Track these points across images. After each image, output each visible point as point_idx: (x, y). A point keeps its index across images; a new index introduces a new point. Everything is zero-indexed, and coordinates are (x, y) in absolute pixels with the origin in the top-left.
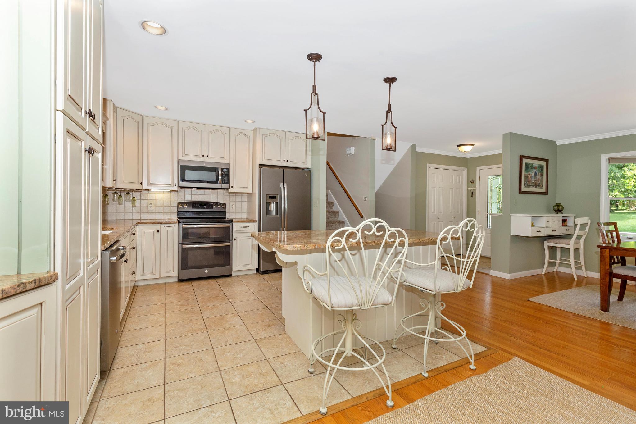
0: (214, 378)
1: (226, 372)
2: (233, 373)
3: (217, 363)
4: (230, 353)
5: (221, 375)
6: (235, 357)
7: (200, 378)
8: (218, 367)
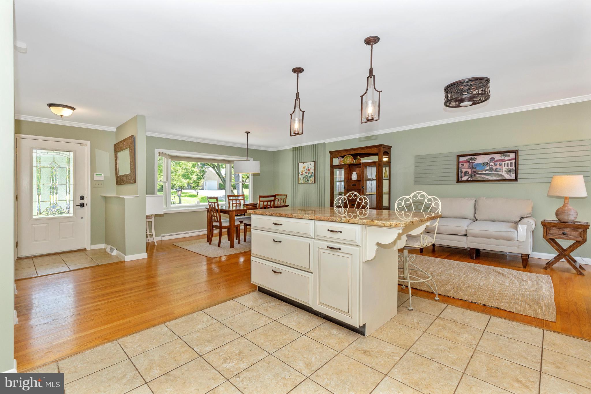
0: (486, 347)
1: (470, 345)
2: (466, 341)
3: (472, 356)
4: (450, 356)
5: (477, 346)
6: (449, 349)
7: (499, 355)
8: (475, 353)
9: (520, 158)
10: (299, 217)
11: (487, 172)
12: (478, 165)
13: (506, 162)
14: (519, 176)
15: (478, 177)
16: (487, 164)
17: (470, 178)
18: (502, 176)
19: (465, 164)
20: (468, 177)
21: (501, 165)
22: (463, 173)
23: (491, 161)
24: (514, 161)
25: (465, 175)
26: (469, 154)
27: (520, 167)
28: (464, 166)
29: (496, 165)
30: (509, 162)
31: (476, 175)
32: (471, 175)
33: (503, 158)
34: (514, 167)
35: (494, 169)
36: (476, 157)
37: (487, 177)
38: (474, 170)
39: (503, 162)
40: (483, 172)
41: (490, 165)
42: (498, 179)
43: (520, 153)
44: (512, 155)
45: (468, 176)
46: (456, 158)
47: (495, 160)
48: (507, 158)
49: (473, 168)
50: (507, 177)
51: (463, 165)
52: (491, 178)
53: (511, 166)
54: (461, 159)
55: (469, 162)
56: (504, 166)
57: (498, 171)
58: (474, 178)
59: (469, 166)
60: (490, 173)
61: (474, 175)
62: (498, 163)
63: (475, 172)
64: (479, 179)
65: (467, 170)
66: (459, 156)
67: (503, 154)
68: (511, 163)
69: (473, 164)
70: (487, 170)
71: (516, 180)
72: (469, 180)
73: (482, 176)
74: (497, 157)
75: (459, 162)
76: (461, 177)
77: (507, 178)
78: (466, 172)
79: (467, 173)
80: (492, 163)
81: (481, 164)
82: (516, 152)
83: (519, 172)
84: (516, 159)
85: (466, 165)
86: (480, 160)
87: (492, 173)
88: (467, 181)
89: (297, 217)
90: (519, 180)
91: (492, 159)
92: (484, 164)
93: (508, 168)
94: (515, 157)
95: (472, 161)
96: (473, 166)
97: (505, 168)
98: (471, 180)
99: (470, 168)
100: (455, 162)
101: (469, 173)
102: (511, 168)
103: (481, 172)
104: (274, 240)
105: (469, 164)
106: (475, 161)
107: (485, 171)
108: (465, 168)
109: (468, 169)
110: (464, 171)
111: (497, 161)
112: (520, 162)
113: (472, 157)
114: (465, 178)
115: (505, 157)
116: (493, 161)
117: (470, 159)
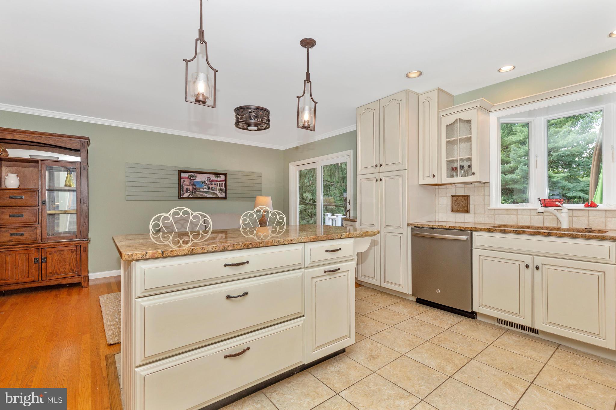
9: (228, 180)
10: (286, 243)
11: (205, 190)
12: (198, 182)
13: (219, 183)
14: (228, 195)
15: (198, 194)
16: (205, 182)
17: (191, 195)
18: (216, 194)
19: (186, 180)
20: (189, 194)
21: (215, 185)
22: (185, 190)
23: (208, 180)
24: (224, 182)
25: (187, 192)
26: (191, 171)
27: (228, 188)
28: (186, 182)
29: (212, 184)
30: (221, 183)
31: (197, 192)
32: (192, 192)
33: (216, 179)
34: (223, 188)
35: (210, 188)
36: (196, 174)
37: (206, 195)
38: (195, 187)
39: (217, 182)
40: (202, 190)
41: (207, 184)
42: (213, 197)
43: (228, 176)
44: (223, 177)
45: (189, 192)
46: (177, 173)
47: (211, 180)
48: (219, 179)
49: (193, 185)
50: (220, 195)
51: (184, 181)
52: (208, 195)
53: (222, 187)
54: (183, 175)
55: (190, 179)
56: (218, 186)
57: (213, 190)
58: (195, 195)
59: (190, 183)
60: (207, 191)
61: (195, 192)
62: (213, 183)
63: (195, 189)
64: (199, 196)
65: (188, 187)
66: (181, 172)
67: (216, 176)
68: (222, 183)
69: (193, 181)
70: (205, 188)
71: (225, 198)
72: (190, 196)
73: (202, 193)
74: (213, 177)
75: (180, 178)
76: (183, 194)
77: (220, 197)
78: (187, 189)
79: (189, 189)
80: (209, 182)
81: (200, 182)
82: (225, 175)
83: (228, 191)
84: (225, 180)
85: (187, 182)
86: (199, 178)
87: (209, 191)
88: (188, 198)
89: (282, 244)
90: (228, 198)
91: (208, 179)
92: (202, 182)
93: (220, 188)
94: (224, 179)
95: (193, 178)
96: (193, 183)
97: (218, 188)
98: (192, 196)
99: (191, 185)
100: (177, 177)
101: (190, 190)
102: (222, 188)
103: (200, 190)
104: (228, 297)
105: (190, 181)
106: (194, 179)
107: (204, 189)
108: (186, 184)
109: (189, 185)
110: (185, 187)
111: (213, 181)
112: (228, 184)
113: (192, 174)
114: (186, 195)
115: (218, 178)
116: (209, 180)
117: (191, 176)
